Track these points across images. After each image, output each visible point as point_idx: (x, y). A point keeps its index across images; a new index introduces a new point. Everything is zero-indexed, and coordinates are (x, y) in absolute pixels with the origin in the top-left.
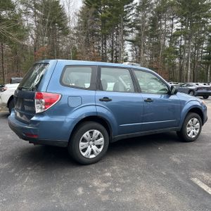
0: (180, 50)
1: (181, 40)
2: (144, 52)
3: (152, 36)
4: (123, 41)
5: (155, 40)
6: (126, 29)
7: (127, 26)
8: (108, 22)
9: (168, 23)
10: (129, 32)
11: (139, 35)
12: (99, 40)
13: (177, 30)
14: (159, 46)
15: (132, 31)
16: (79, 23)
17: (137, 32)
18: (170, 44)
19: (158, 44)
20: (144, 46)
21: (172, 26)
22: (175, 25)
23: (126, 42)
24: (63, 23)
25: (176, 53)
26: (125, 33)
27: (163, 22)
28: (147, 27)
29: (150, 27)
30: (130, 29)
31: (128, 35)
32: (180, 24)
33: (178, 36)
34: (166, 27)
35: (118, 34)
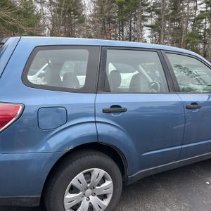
0: (204, 34)
1: (205, 23)
2: (165, 38)
3: (173, 20)
4: (141, 27)
5: (176, 24)
6: (145, 14)
7: (146, 11)
8: (125, 7)
9: (192, 5)
10: (148, 17)
11: (159, 20)
12: (115, 27)
13: (201, 12)
14: (181, 31)
15: (151, 16)
16: (95, 10)
17: (157, 16)
18: (193, 29)
19: (180, 28)
20: (164, 31)
21: (196, 8)
22: (199, 7)
23: (145, 28)
24: (79, 11)
25: (200, 37)
26: (144, 18)
27: (186, 4)
28: (167, 11)
29: (171, 11)
30: (149, 14)
31: (146, 21)
32: (204, 5)
33: (202, 18)
34: (188, 10)
35: (136, 20)
